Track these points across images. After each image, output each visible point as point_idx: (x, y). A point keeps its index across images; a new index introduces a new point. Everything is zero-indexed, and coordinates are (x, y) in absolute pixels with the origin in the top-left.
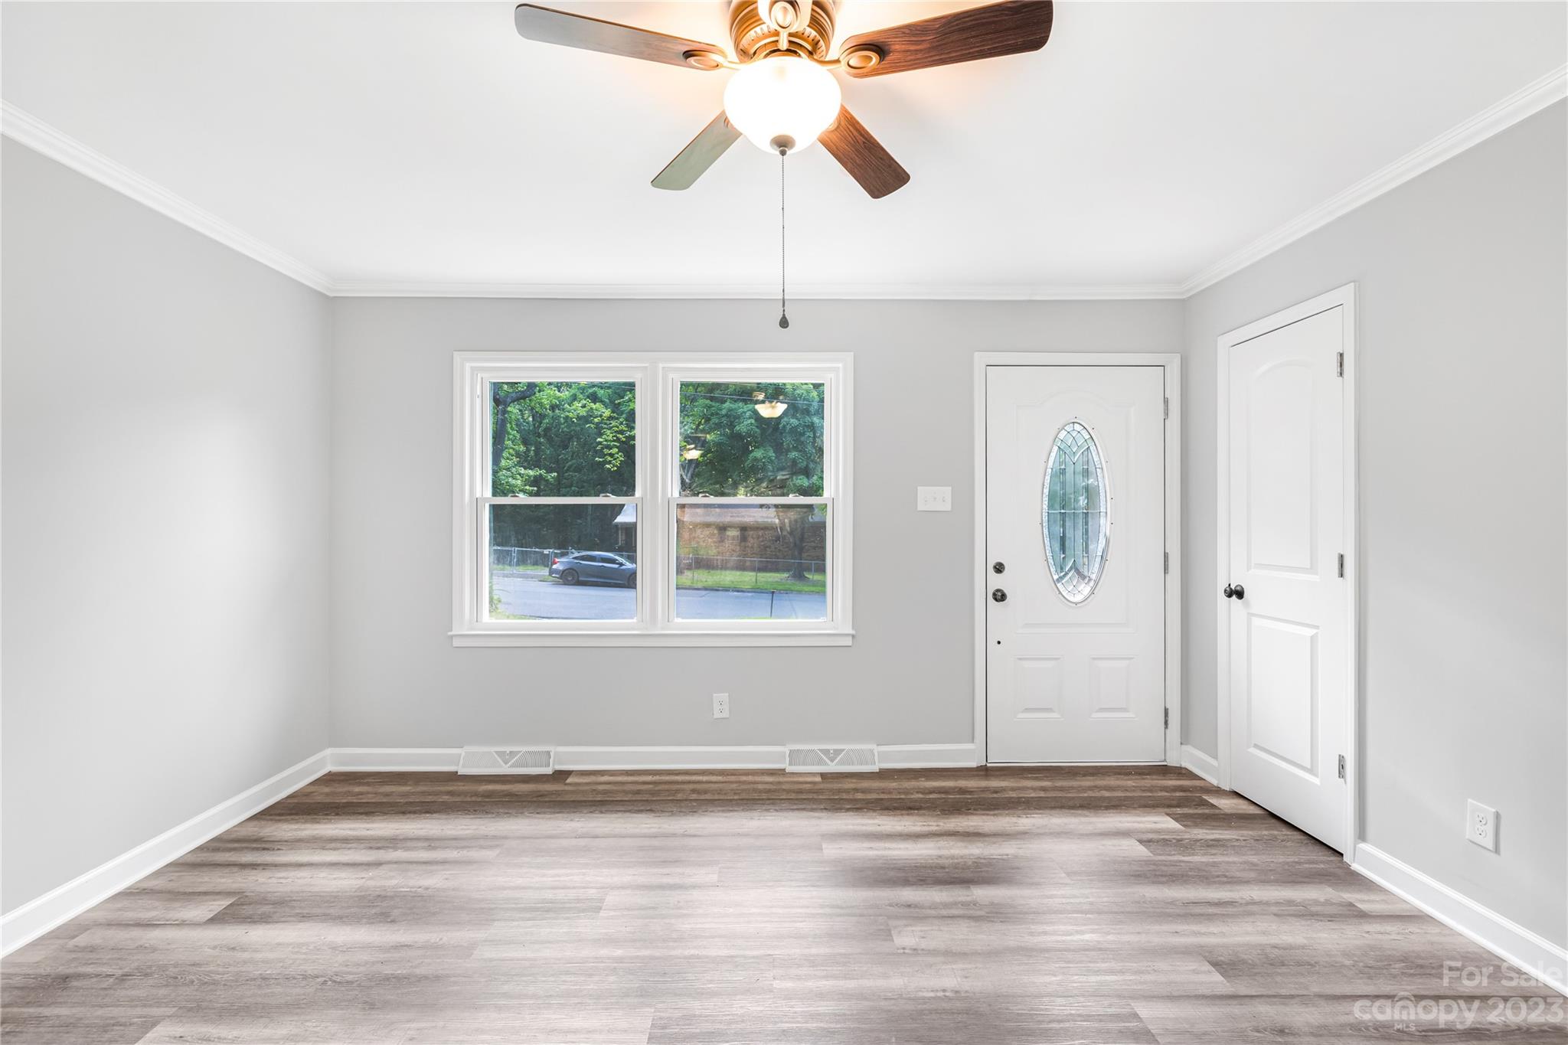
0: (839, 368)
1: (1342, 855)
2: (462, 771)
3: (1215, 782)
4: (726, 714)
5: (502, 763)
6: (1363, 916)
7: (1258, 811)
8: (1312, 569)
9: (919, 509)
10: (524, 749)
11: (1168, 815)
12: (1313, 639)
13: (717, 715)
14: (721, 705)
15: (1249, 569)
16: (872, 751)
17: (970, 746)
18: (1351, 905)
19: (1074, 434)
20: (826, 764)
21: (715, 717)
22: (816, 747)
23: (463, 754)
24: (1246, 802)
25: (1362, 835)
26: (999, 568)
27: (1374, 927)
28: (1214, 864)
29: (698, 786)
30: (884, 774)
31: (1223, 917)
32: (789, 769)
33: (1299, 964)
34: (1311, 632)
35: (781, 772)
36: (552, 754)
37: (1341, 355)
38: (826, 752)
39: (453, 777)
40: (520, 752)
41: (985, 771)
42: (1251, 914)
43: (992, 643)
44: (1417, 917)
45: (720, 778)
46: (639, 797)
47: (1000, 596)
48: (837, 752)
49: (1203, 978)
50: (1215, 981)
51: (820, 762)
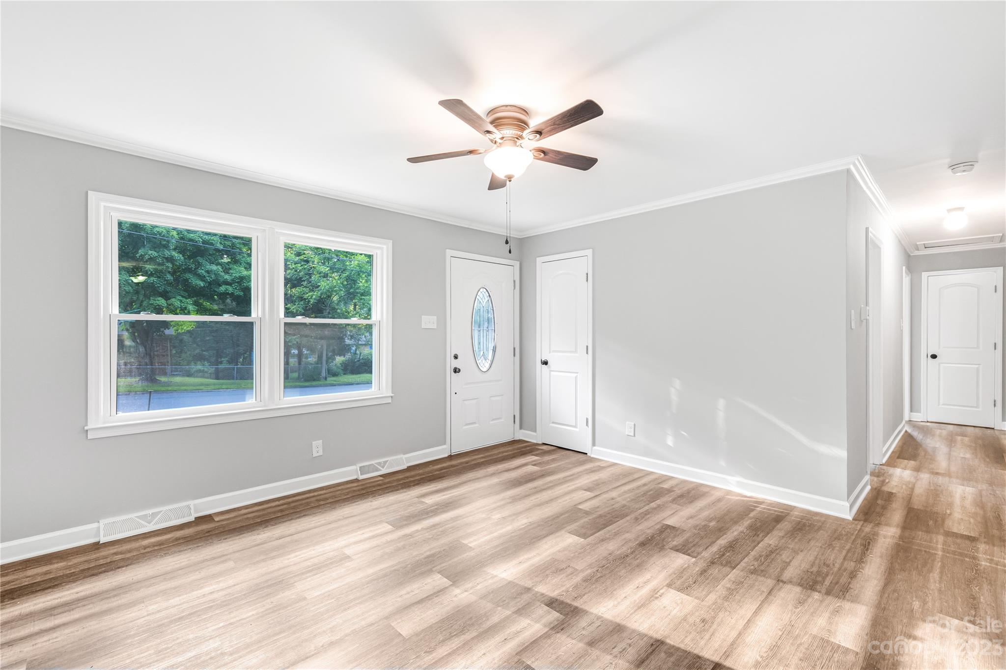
0: (383, 248)
1: (587, 454)
2: (103, 540)
3: (535, 442)
4: (321, 453)
5: (147, 524)
6: (604, 468)
7: (555, 448)
8: (576, 351)
9: (423, 327)
10: (164, 508)
11: (532, 455)
12: (576, 377)
13: (315, 455)
14: (317, 448)
15: (550, 352)
16: (402, 458)
17: (444, 447)
18: (599, 466)
19: (483, 293)
20: (380, 470)
21: (314, 456)
22: (373, 462)
23: (102, 526)
24: (549, 446)
25: (594, 444)
26: (456, 357)
27: (609, 469)
28: (559, 466)
29: (318, 498)
30: (410, 469)
31: (577, 478)
32: (361, 477)
33: (603, 483)
34: (576, 375)
35: (357, 480)
36: (192, 507)
37: (587, 274)
38: (379, 464)
39: (97, 546)
40: (161, 511)
41: (451, 457)
42: (580, 476)
43: (453, 393)
44: (615, 464)
45: (324, 492)
46: (284, 513)
47: (456, 371)
48: (385, 462)
49: (585, 494)
50: (588, 494)
51: (377, 470)
